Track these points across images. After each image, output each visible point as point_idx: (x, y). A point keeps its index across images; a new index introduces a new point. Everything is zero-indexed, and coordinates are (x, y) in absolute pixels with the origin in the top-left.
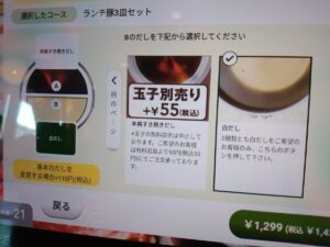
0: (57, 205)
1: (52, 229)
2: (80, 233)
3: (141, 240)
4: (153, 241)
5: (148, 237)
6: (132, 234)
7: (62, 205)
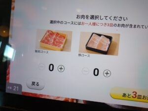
0: (33, 83)
1: (30, 95)
2: (43, 97)
3: (70, 101)
4: (75, 101)
5: (73, 99)
6: (66, 98)
7: (36, 83)
